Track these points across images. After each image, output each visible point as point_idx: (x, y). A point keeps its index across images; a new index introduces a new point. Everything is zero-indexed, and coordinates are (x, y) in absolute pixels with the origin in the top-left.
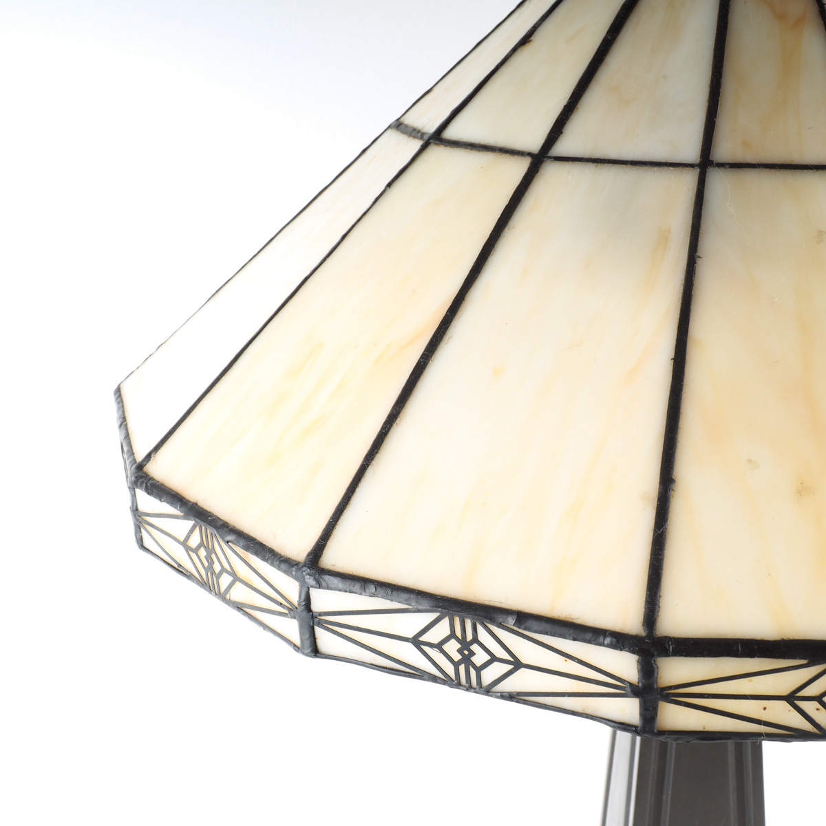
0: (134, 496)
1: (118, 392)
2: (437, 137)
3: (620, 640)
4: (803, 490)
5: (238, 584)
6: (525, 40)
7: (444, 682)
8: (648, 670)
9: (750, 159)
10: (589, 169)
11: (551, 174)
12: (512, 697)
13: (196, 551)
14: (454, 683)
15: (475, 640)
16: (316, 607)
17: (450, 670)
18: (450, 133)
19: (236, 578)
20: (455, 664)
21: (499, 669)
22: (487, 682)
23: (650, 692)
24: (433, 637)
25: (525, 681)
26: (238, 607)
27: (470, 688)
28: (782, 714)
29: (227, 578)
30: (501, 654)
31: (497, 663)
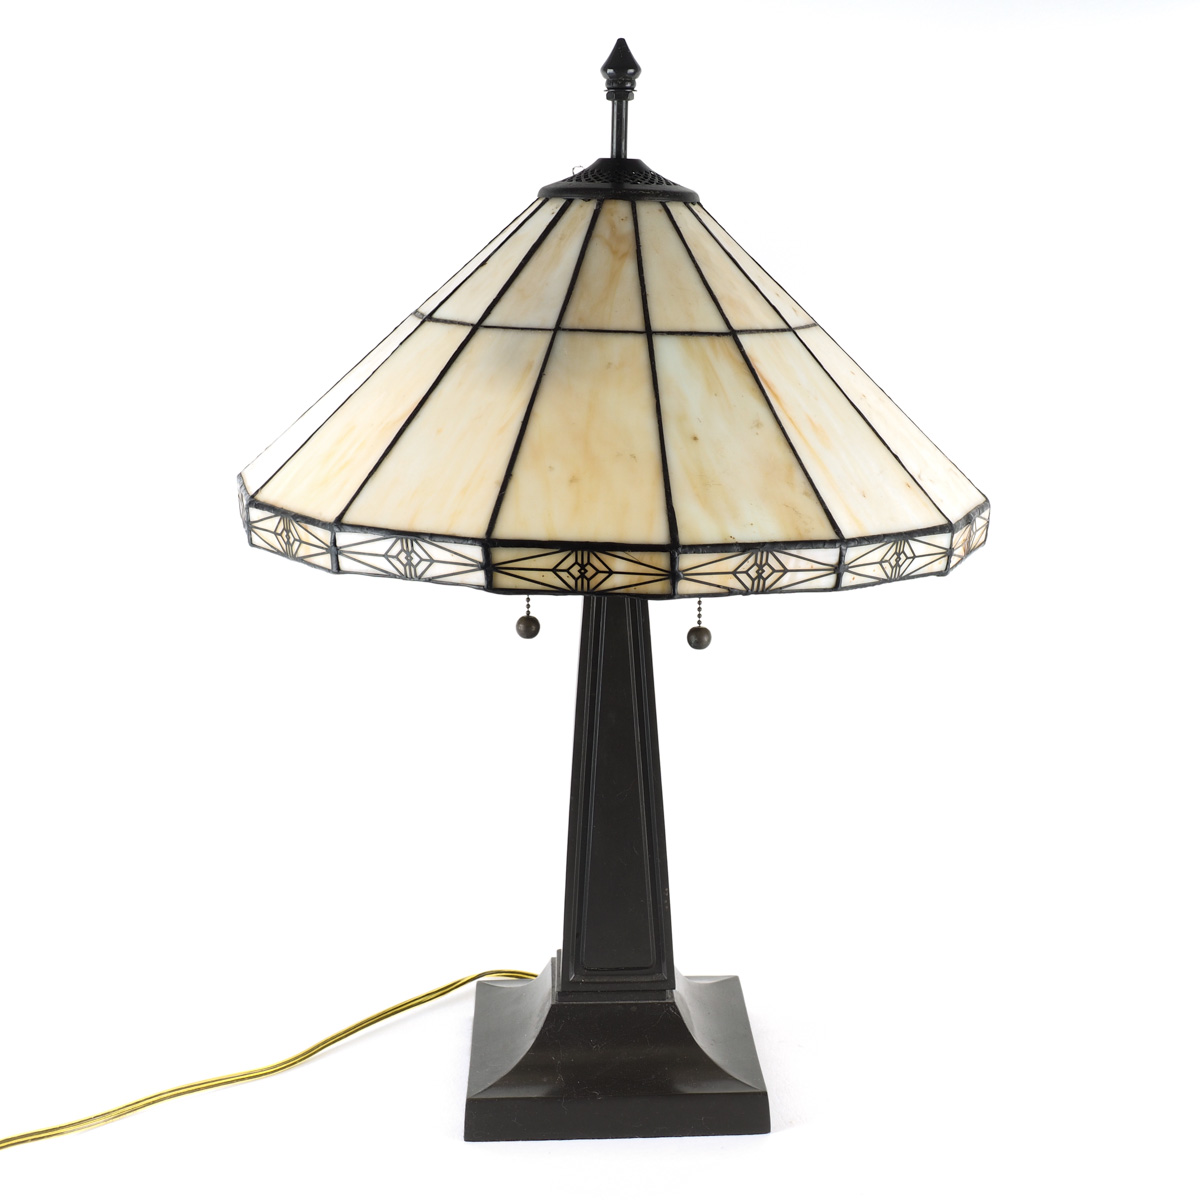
0: (248, 513)
1: (240, 476)
2: (430, 317)
3: (474, 541)
4: (573, 480)
5: (303, 545)
6: (484, 263)
7: (400, 578)
8: (487, 554)
9: (581, 327)
10: (501, 331)
11: (482, 334)
12: (430, 580)
13: (280, 535)
14: (404, 577)
15: (413, 551)
16: (339, 544)
17: (401, 569)
18: (436, 315)
19: (301, 542)
20: (405, 566)
21: (424, 565)
22: (419, 573)
23: (489, 567)
24: (394, 552)
25: (436, 570)
26: (302, 560)
27: (411, 578)
28: (551, 579)
29: (297, 544)
30: (425, 556)
31: (423, 562)
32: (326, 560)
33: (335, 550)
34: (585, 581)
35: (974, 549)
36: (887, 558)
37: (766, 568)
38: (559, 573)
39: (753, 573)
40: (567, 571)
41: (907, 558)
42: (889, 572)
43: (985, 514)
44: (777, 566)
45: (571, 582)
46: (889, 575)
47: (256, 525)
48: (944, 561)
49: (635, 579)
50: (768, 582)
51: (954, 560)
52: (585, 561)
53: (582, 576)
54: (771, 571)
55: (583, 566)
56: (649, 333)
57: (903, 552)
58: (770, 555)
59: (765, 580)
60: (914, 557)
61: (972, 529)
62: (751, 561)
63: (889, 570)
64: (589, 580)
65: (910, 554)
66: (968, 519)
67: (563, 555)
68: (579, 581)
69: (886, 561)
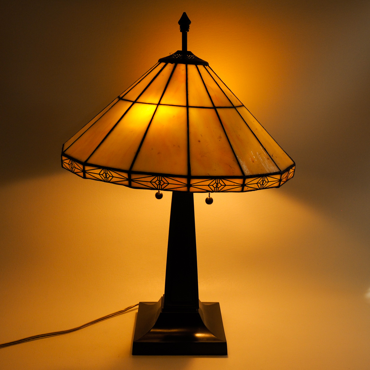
0: (62, 157)
3: (126, 171)
4: (159, 153)
8: (129, 176)
12: (112, 183)
13: (70, 165)
14: (104, 181)
17: (104, 179)
19: (75, 168)
20: (105, 178)
21: (111, 178)
22: (109, 180)
23: (130, 180)
24: (101, 173)
25: (114, 180)
26: (75, 173)
27: (107, 182)
28: (150, 185)
29: (74, 168)
30: (111, 175)
31: (110, 177)
32: (82, 174)
33: (84, 171)
34: (160, 186)
35: (289, 179)
36: (259, 182)
37: (219, 184)
38: (152, 183)
39: (215, 186)
40: (155, 182)
41: (266, 182)
42: (260, 187)
43: (294, 168)
44: (223, 184)
45: (156, 186)
46: (260, 188)
47: (63, 161)
48: (278, 183)
49: (176, 186)
50: (220, 189)
51: (282, 183)
52: (161, 180)
53: (160, 184)
54: (221, 185)
55: (160, 181)
56: (188, 107)
57: (265, 180)
58: (220, 180)
59: (218, 188)
60: (268, 182)
61: (289, 173)
62: (214, 182)
63: (260, 186)
64: (161, 186)
65: (267, 181)
66: (287, 170)
67: (154, 177)
68: (159, 186)
69: (259, 183)
